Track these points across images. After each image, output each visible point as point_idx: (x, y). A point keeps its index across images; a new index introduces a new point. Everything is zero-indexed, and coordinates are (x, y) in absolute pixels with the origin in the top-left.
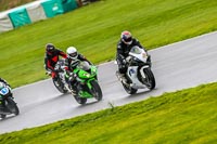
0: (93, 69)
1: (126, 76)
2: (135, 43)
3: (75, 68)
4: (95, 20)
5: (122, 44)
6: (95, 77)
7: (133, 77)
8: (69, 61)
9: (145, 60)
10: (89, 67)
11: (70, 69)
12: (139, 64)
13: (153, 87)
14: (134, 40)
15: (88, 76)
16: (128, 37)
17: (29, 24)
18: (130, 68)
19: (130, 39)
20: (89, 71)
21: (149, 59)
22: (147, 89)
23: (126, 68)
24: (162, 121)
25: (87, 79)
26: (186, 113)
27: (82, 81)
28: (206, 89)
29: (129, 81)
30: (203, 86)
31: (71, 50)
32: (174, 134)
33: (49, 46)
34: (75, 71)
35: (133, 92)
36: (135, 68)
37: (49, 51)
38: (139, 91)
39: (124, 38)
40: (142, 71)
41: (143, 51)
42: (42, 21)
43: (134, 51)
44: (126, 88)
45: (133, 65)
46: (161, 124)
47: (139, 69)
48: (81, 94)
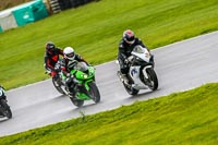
0: (91, 70)
2: (138, 43)
3: (72, 69)
5: (124, 43)
6: (93, 78)
7: (135, 77)
9: (147, 60)
10: (87, 67)
12: (142, 63)
13: (155, 87)
14: (137, 40)
15: (86, 77)
18: (132, 68)
19: (132, 38)
20: (87, 72)
21: (151, 59)
22: (149, 90)
23: (128, 68)
25: (84, 81)
26: (158, 122)
27: (80, 82)
28: (178, 98)
29: (131, 82)
30: (176, 95)
31: (68, 50)
33: (49, 45)
34: (72, 72)
36: (138, 68)
37: (49, 49)
38: (141, 92)
39: (127, 37)
40: (144, 71)
41: (145, 50)
42: (13, 29)
43: (136, 51)
44: (128, 89)
45: (136, 64)
46: (132, 133)
47: (141, 69)
48: (79, 96)
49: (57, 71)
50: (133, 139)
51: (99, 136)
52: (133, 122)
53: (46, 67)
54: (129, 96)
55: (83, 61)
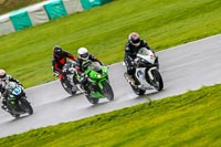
0: (104, 69)
1: (134, 78)
3: (86, 68)
4: (132, 12)
5: (130, 46)
6: (107, 77)
7: (141, 78)
8: (81, 61)
9: (152, 62)
11: (82, 69)
12: (147, 65)
15: (99, 76)
16: (136, 38)
17: (65, 15)
18: (138, 70)
20: (100, 72)
23: (134, 70)
24: (201, 115)
27: (93, 82)
31: (82, 51)
32: (213, 129)
34: (86, 72)
35: (141, 93)
36: (143, 69)
37: (56, 53)
39: (132, 39)
40: (149, 72)
41: (150, 52)
43: (142, 53)
44: (135, 89)
45: (141, 66)
46: (199, 119)
47: (147, 71)
48: (93, 94)
49: (65, 74)
50: (199, 125)
51: (166, 122)
52: (200, 106)
53: (55, 70)
54: (136, 96)
55: (96, 60)
